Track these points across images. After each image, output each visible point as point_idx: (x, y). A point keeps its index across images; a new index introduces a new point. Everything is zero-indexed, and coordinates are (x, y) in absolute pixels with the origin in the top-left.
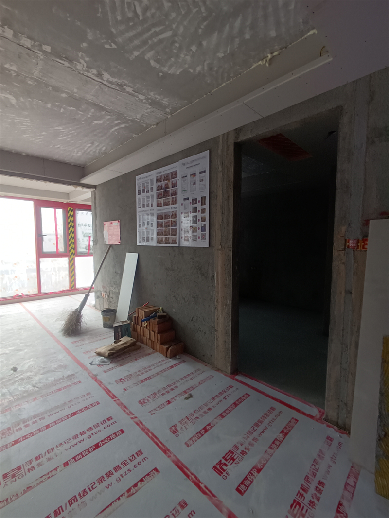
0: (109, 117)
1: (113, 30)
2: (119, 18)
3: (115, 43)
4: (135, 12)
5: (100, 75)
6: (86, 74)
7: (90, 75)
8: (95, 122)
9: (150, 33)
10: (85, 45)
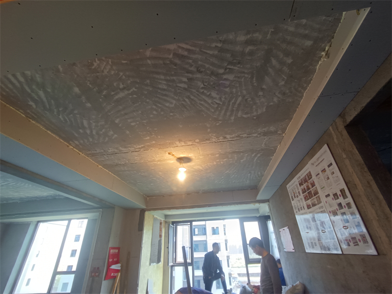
0: (247, 154)
1: (215, 117)
2: (213, 111)
3: (220, 121)
4: (217, 103)
5: (225, 138)
6: (218, 141)
7: (221, 140)
8: (242, 161)
9: (231, 105)
10: (209, 130)
